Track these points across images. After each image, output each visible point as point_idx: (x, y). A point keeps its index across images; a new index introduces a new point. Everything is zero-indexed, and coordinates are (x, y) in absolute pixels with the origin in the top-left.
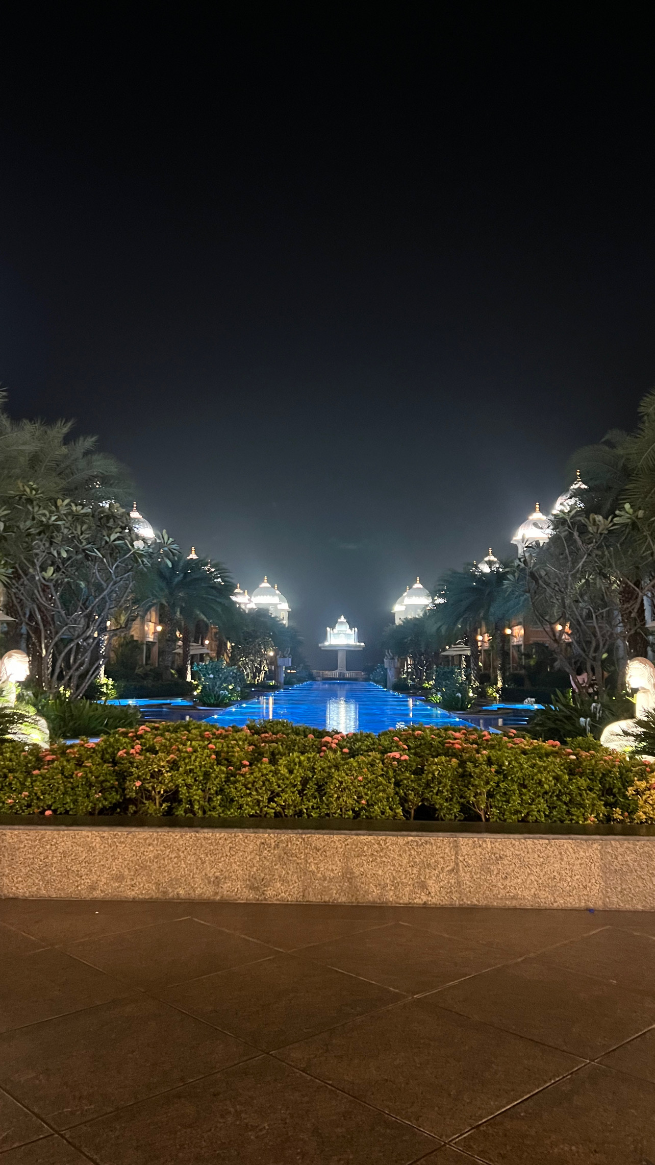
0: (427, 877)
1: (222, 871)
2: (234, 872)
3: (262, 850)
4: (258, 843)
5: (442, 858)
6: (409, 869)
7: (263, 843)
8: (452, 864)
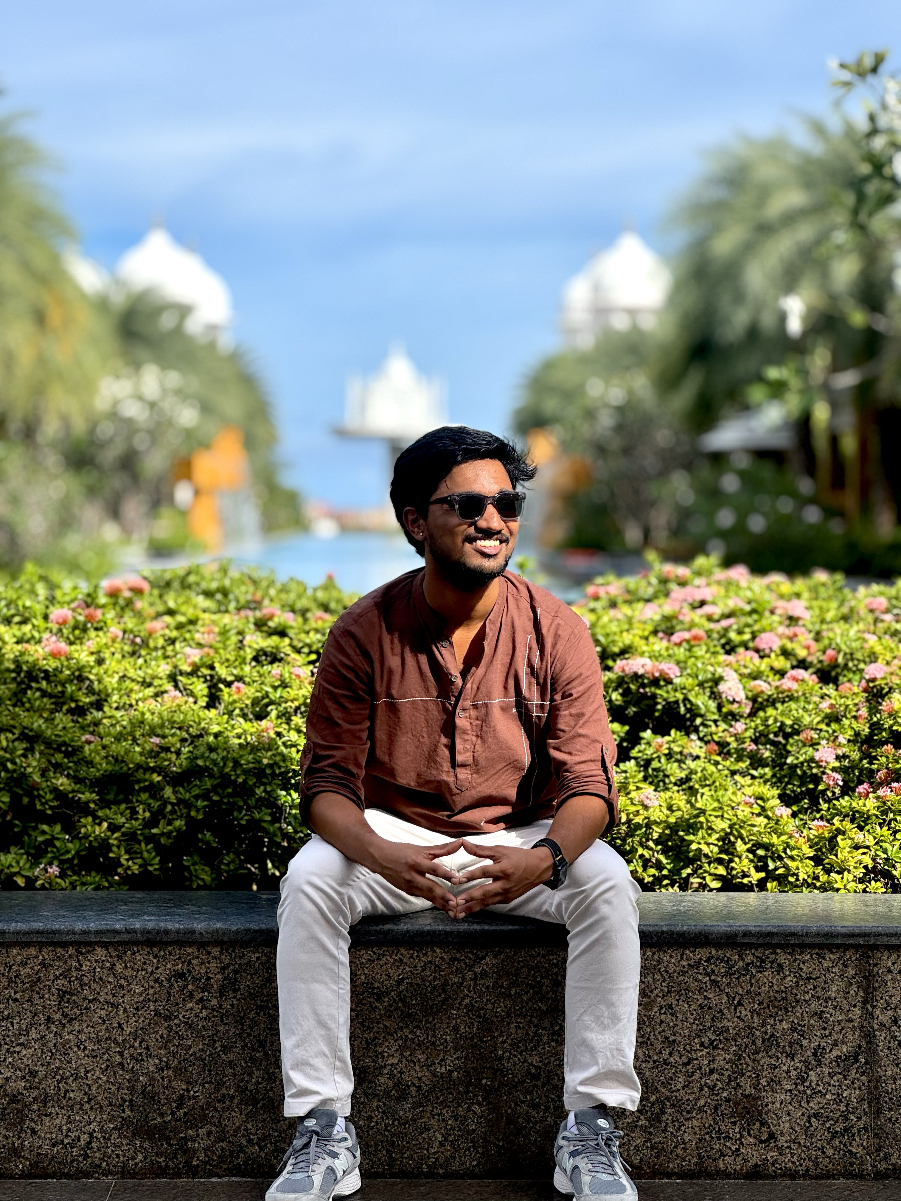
0: (763, 1082)
1: (33, 1074)
2: (76, 1077)
3: (176, 997)
4: (162, 974)
5: (819, 1015)
6: (702, 1057)
7: (181, 975)
8: (854, 1038)
